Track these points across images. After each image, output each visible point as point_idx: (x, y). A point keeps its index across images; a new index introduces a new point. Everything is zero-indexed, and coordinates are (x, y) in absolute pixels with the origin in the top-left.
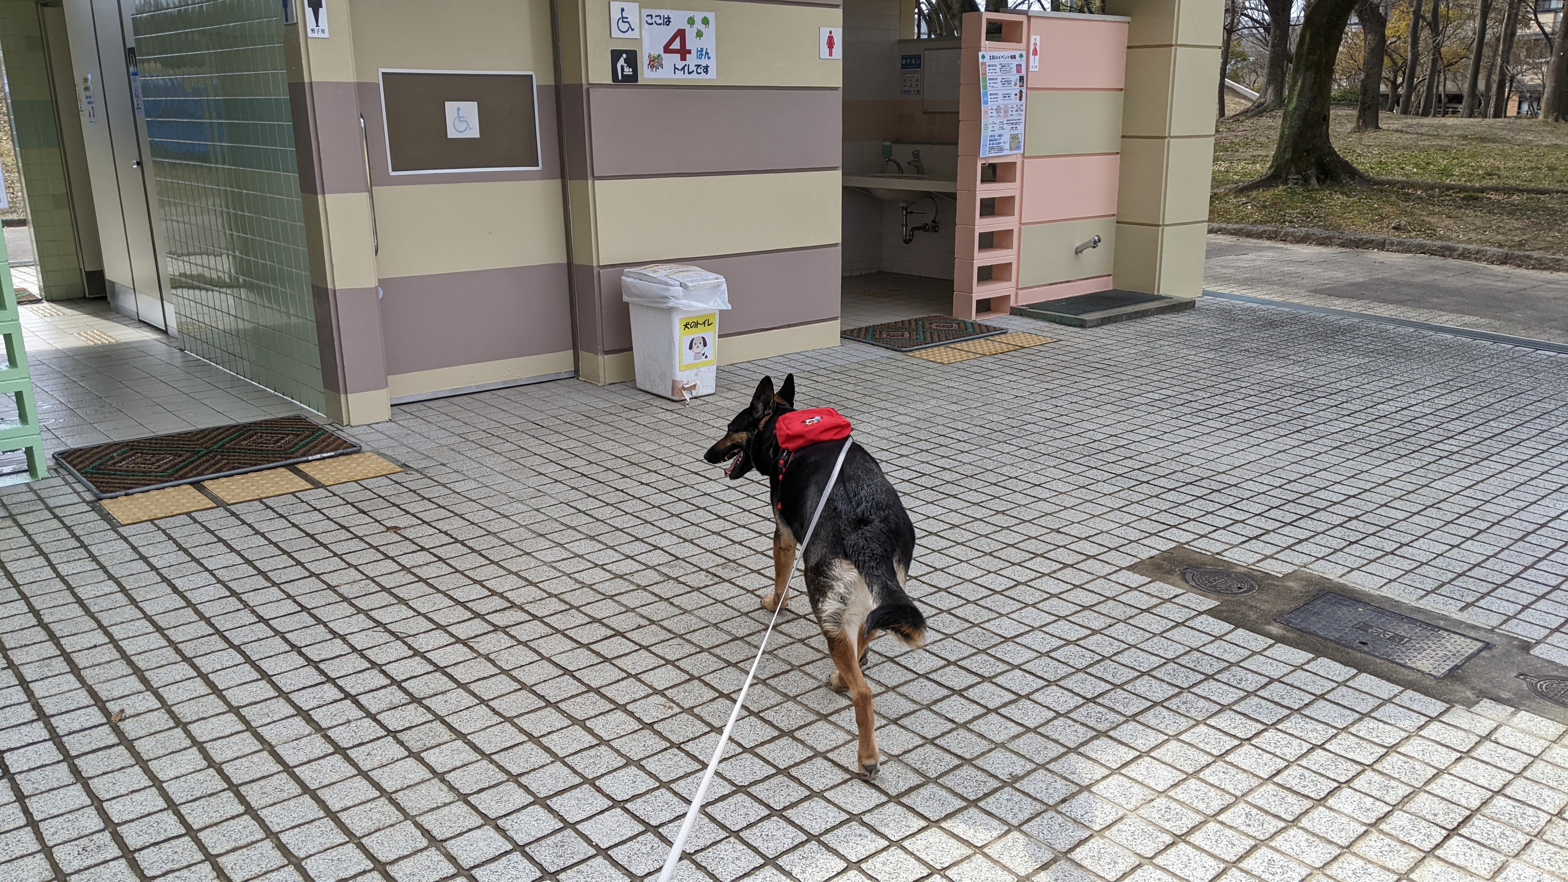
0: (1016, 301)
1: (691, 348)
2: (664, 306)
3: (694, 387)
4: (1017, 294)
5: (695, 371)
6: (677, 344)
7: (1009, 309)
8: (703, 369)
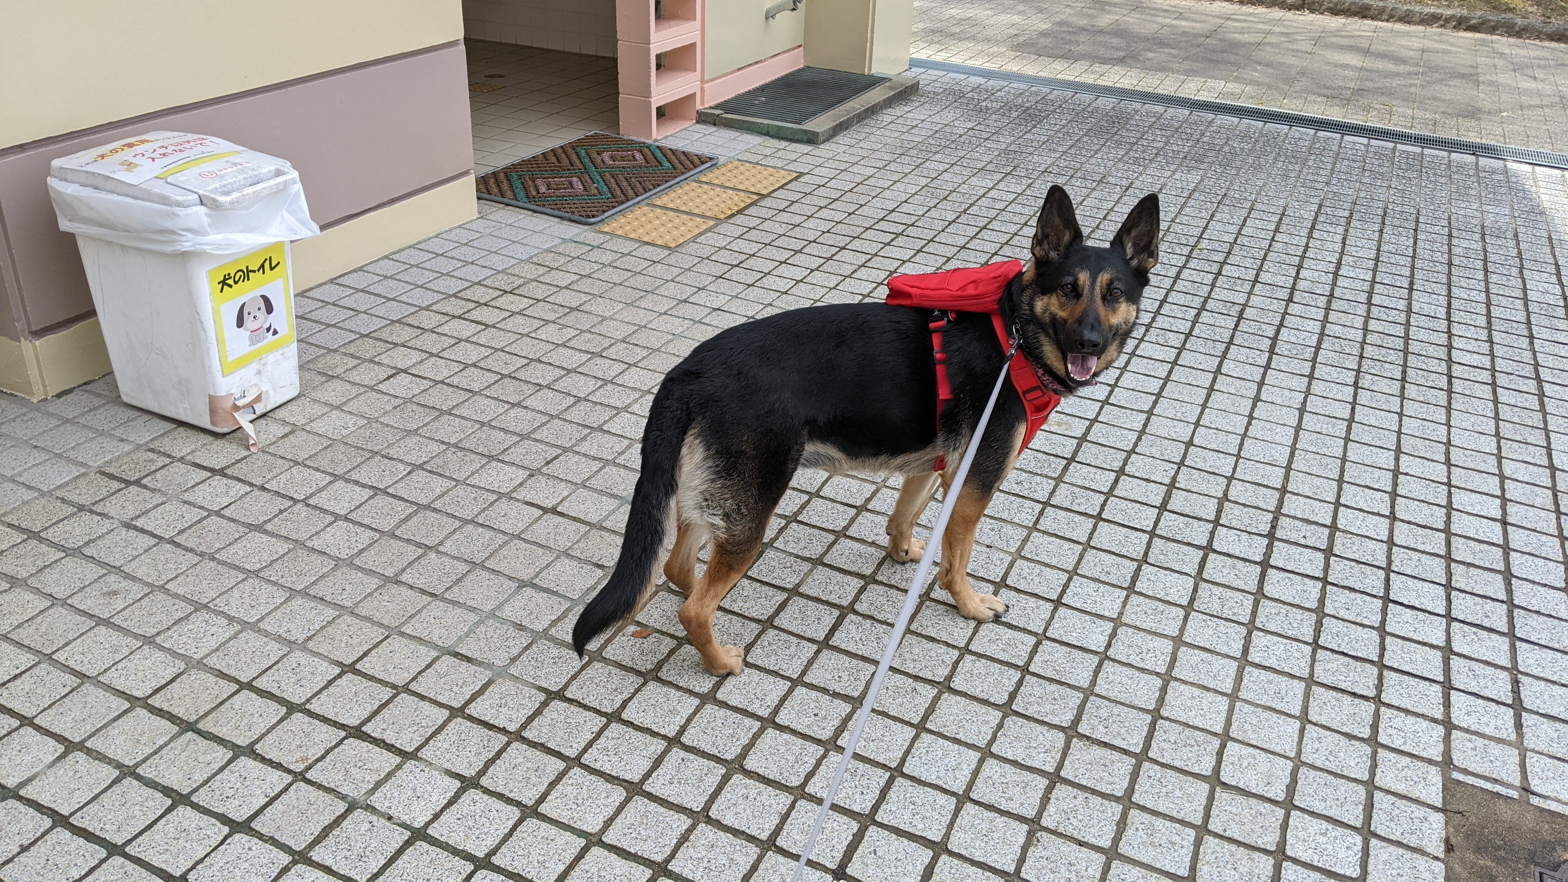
0: (702, 103)
1: (240, 323)
2: (169, 249)
3: (258, 399)
4: (703, 90)
5: (255, 366)
6: (209, 324)
7: (694, 115)
8: (271, 358)
